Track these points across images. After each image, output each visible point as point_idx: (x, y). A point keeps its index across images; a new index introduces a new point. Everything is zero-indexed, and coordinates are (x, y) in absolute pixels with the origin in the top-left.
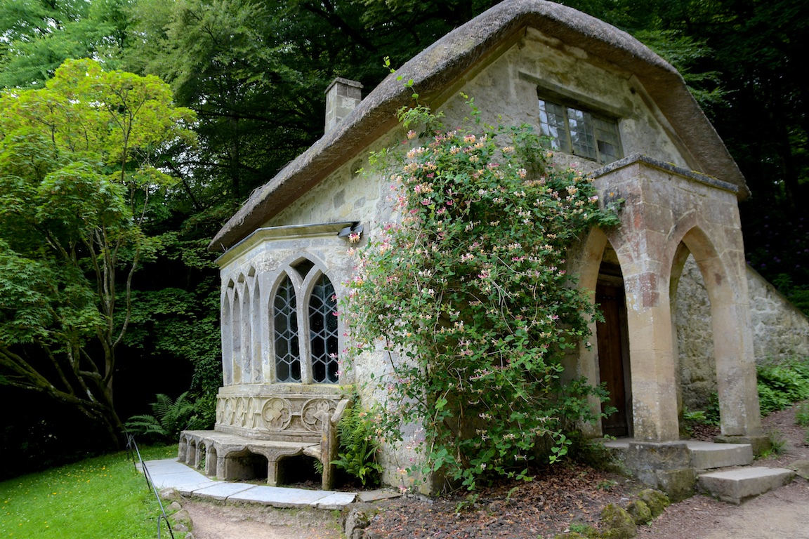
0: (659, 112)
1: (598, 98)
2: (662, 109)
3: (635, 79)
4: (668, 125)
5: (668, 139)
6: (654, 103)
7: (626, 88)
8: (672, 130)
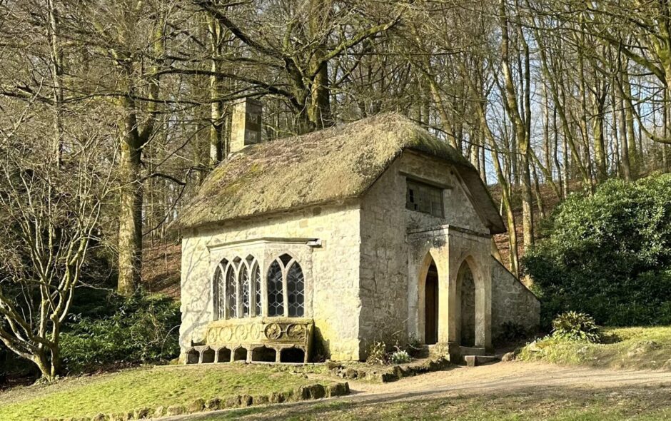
0: (464, 184)
1: (434, 180)
2: (465, 183)
3: (453, 167)
4: (468, 191)
5: (468, 199)
6: (462, 180)
7: (449, 172)
8: (470, 194)
